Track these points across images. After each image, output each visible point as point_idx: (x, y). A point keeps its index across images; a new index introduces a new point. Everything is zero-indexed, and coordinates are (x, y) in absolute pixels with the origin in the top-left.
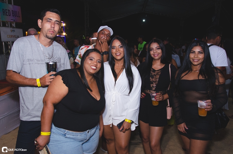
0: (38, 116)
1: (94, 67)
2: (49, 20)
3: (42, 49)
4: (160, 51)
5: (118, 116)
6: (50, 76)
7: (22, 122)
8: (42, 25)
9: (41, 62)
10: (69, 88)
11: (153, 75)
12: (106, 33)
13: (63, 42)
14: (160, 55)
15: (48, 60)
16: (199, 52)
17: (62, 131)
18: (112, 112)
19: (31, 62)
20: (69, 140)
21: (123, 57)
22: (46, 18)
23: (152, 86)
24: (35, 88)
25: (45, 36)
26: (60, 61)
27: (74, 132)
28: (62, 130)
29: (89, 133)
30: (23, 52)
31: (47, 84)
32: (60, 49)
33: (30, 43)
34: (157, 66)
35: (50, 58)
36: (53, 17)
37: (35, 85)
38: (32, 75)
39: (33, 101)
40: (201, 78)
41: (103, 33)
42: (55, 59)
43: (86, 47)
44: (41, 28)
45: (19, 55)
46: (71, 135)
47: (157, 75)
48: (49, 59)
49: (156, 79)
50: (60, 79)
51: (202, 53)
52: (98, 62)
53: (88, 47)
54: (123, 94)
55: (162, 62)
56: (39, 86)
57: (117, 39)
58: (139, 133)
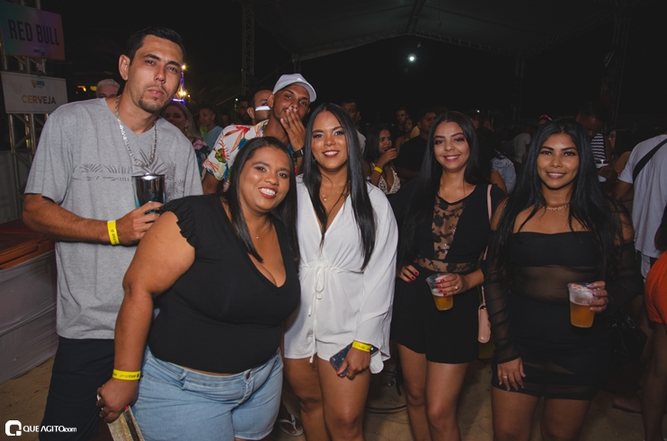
0: (106, 328)
1: (268, 190)
2: (150, 59)
3: (125, 138)
4: (462, 147)
5: (331, 333)
6: (146, 213)
7: (64, 343)
8: (131, 72)
9: (119, 175)
10: (196, 250)
11: (441, 215)
12: (297, 95)
13: (187, 118)
14: (463, 158)
15: (140, 169)
16: (565, 152)
17: (173, 371)
18: (315, 322)
19: (92, 174)
20: (192, 397)
21: (346, 163)
22: (143, 54)
23: (439, 247)
24: (101, 249)
25: (138, 103)
26: (174, 176)
27: (208, 376)
28: (174, 369)
29: (251, 378)
30: (72, 145)
31: (138, 236)
32: (175, 142)
33: (92, 118)
34: (454, 189)
35: (147, 166)
36: (164, 52)
37: (104, 238)
38: (94, 210)
39: (95, 283)
40: (578, 227)
41: (287, 96)
42: (161, 168)
43: (239, 129)
44: (126, 79)
45: (62, 152)
46: (197, 383)
47: (451, 216)
48: (142, 166)
49: (450, 228)
50: (171, 221)
51: (574, 154)
52: (282, 175)
53: (246, 130)
54: (345, 268)
55: (468, 179)
56: (113, 242)
57: (327, 110)
58: (394, 380)
